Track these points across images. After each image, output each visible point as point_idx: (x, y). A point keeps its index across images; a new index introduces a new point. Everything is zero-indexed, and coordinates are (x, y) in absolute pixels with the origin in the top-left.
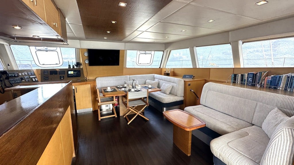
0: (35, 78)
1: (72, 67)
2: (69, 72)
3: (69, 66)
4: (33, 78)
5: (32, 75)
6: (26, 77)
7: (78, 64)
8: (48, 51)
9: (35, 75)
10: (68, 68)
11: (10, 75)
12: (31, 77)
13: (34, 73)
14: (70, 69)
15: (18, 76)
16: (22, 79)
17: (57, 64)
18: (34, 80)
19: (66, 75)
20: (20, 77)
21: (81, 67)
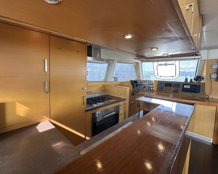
0: (152, 87)
1: (189, 81)
2: (185, 87)
3: (186, 79)
4: (151, 87)
5: (151, 85)
6: (147, 86)
7: (198, 78)
8: (167, 65)
9: (153, 85)
10: (184, 82)
11: (138, 84)
12: (150, 86)
13: (153, 84)
14: (186, 83)
15: (142, 85)
16: (144, 87)
17: (173, 77)
18: (152, 89)
19: (180, 89)
20: (143, 86)
21: (202, 82)
